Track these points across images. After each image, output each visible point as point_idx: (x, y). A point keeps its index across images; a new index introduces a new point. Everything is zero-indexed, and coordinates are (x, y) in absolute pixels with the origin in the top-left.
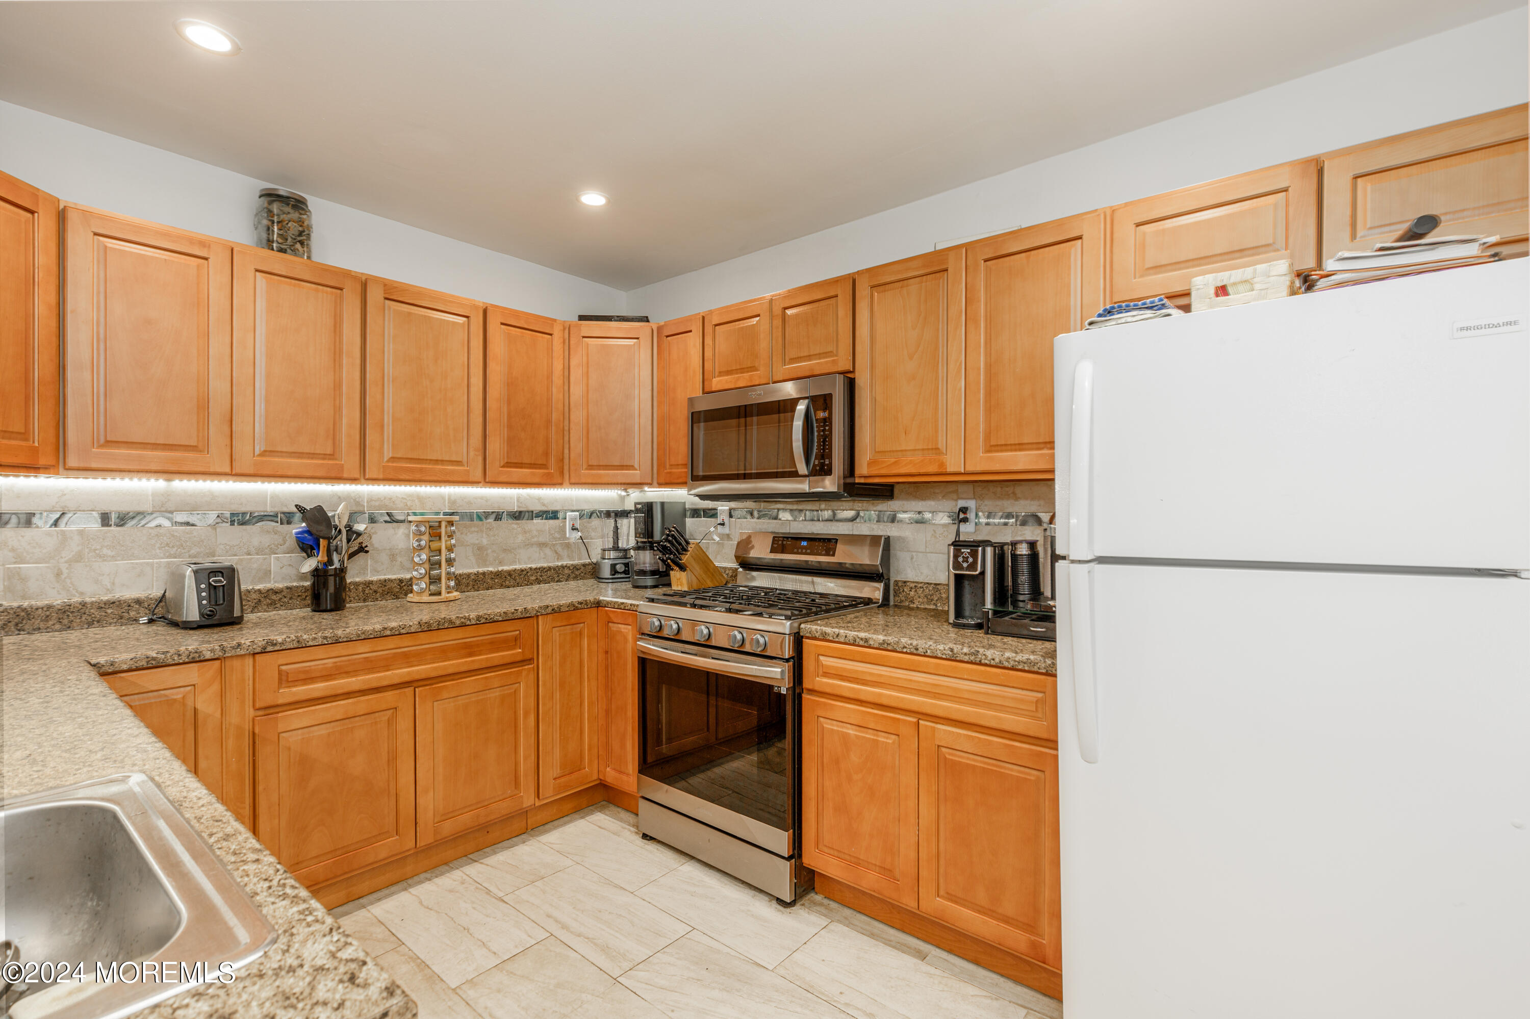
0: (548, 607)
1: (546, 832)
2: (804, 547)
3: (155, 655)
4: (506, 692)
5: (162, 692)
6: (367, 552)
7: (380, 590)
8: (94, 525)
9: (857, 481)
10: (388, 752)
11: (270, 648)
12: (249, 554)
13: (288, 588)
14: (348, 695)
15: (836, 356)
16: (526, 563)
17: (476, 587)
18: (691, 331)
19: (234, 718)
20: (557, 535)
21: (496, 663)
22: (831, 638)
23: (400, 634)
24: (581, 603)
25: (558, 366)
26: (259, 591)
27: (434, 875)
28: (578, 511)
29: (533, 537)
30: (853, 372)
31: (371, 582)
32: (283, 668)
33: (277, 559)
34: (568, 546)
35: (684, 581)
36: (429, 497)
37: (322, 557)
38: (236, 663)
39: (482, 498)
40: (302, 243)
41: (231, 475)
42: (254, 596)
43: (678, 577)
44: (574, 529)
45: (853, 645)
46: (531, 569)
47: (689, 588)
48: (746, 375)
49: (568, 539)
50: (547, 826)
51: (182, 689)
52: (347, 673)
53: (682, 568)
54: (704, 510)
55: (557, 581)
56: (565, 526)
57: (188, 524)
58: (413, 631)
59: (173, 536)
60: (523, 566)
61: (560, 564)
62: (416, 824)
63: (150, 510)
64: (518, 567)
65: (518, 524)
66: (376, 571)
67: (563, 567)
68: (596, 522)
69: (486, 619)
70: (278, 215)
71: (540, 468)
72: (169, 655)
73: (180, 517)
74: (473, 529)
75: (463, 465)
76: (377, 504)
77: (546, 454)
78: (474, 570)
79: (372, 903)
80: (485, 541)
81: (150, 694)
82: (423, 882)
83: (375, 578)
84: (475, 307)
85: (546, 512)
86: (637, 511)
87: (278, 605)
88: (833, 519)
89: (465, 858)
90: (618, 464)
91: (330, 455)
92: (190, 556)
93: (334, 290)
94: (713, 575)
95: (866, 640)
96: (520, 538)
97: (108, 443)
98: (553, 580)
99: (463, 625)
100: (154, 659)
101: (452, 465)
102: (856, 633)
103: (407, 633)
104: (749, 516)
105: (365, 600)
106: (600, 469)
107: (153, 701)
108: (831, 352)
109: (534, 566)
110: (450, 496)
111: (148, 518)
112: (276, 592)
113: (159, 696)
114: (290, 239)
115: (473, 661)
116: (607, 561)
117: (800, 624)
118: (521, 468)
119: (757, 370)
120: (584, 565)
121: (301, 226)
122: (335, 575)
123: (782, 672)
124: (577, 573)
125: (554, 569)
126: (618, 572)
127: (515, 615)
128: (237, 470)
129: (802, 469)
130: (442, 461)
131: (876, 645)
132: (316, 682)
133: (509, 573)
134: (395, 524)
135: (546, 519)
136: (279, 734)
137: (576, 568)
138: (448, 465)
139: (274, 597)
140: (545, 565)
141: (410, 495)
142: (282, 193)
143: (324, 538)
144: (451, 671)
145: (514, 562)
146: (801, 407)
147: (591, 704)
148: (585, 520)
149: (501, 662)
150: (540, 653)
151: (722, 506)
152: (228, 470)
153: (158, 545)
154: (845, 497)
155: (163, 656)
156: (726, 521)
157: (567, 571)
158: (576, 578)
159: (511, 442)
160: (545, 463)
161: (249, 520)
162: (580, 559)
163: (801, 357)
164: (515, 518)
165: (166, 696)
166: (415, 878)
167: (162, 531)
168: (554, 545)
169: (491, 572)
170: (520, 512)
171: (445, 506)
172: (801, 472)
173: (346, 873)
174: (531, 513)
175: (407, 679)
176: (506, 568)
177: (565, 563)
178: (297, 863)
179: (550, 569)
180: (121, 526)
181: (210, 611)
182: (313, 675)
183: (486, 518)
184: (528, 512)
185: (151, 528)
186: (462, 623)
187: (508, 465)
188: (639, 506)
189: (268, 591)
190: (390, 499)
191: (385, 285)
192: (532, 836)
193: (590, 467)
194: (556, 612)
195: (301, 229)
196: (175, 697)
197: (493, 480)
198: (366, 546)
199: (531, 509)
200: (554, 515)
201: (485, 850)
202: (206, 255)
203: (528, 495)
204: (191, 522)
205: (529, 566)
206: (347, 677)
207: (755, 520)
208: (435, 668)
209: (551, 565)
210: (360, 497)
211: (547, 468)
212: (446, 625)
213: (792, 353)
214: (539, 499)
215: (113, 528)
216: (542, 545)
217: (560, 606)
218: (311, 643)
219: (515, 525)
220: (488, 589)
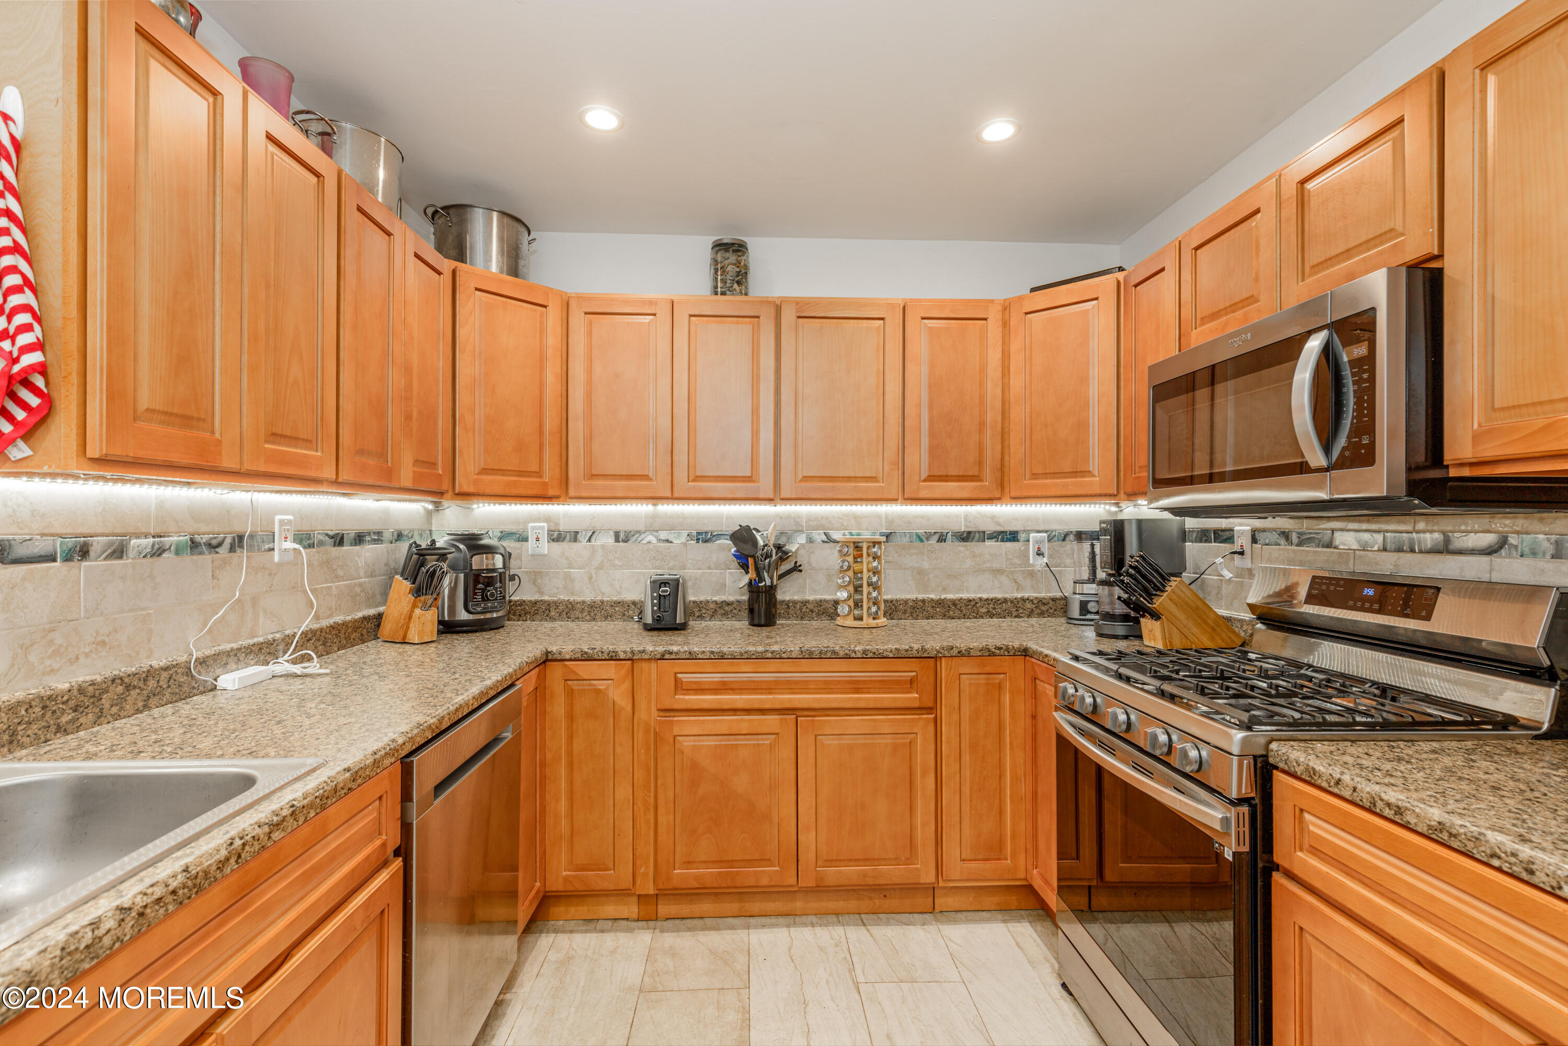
0: (952, 648)
1: (955, 922)
2: (1367, 599)
3: (586, 650)
4: (900, 741)
5: (592, 682)
6: (801, 571)
7: (816, 610)
8: (610, 540)
9: (1453, 473)
10: (770, 778)
11: (667, 656)
12: (710, 569)
13: (738, 601)
14: (735, 711)
15: (1402, 234)
16: (975, 592)
17: (914, 615)
18: (1163, 270)
19: (642, 714)
20: (1017, 561)
21: (886, 705)
22: (1324, 785)
23: (781, 658)
24: (1000, 649)
25: (994, 356)
26: (716, 602)
27: (820, 922)
28: (1046, 532)
29: (984, 562)
30: (1440, 257)
31: (807, 602)
32: (679, 675)
33: (731, 574)
34: (1032, 574)
35: (1158, 634)
36: (865, 516)
37: (752, 574)
38: (645, 665)
39: (922, 517)
40: (739, 283)
41: (672, 499)
42: (712, 606)
43: (1150, 627)
44: (1040, 553)
45: (1369, 810)
46: (981, 599)
47: (1165, 645)
48: (1239, 314)
49: (1033, 565)
50: (959, 915)
51: (605, 682)
52: (732, 689)
53: (1156, 616)
54: (1216, 532)
55: (1016, 617)
56: (1027, 549)
57: (667, 541)
58: (794, 656)
59: (658, 551)
60: (971, 596)
61: (1019, 596)
62: (798, 861)
63: (643, 529)
64: (965, 596)
65: (965, 546)
66: (814, 591)
67: (1024, 600)
68: (1071, 545)
69: (874, 653)
70: (721, 262)
71: (971, 481)
72: (596, 651)
73: (663, 535)
74: (912, 551)
75: (878, 481)
76: (815, 523)
77: (980, 463)
78: (913, 596)
79: (756, 927)
80: (926, 565)
81: (585, 682)
82: (806, 926)
83: (811, 598)
84: (891, 306)
85: (1003, 532)
86: (1104, 531)
87: (730, 616)
88: (1445, 549)
89: (857, 916)
90: (1070, 470)
91: (749, 477)
92: (669, 569)
93: (752, 319)
94: (1213, 629)
95: (1399, 811)
96: (968, 563)
97: (593, 476)
98: (1010, 614)
99: (847, 657)
100: (586, 653)
101: (866, 482)
102: (1377, 788)
103: (788, 658)
104: (1283, 541)
105: (802, 619)
106: (1046, 478)
107: (586, 688)
108: (1392, 230)
109: (985, 596)
110: (887, 516)
111: (643, 536)
112: (728, 604)
113: (590, 685)
114: (729, 281)
115: (858, 699)
116: (1077, 596)
117: (1270, 742)
118: (947, 481)
119: (1257, 301)
120: (1054, 600)
121: (738, 267)
122: (766, 592)
123: (1225, 821)
124: (1043, 608)
125: (1012, 602)
126: (1091, 613)
127: (909, 653)
128: (676, 495)
129: (1316, 458)
130: (855, 477)
131: (1422, 828)
132: (707, 694)
133: (954, 603)
134: (832, 544)
135: (1002, 541)
136: (675, 736)
137: (1041, 602)
138: (861, 482)
139: (727, 608)
140: (1000, 596)
141: (846, 515)
142: (725, 241)
143: (751, 556)
144: (834, 705)
145: (960, 590)
146: (1315, 344)
147: (1015, 779)
148: (1056, 544)
149: (893, 705)
150: (943, 702)
151: (1241, 525)
152: (669, 495)
153: (648, 558)
154: (1417, 507)
155: (591, 652)
156: (1247, 549)
157: (1029, 605)
158: (1042, 614)
159: (935, 451)
160: (977, 474)
161: (710, 538)
162: (1049, 591)
163: (1330, 259)
164: (963, 539)
165: (594, 685)
166: (804, 917)
167: (651, 546)
168: (1012, 573)
169: (932, 600)
170: (969, 533)
171: (882, 526)
172: (1313, 464)
173: (729, 887)
174: (982, 534)
175: (788, 706)
176: (950, 596)
177: (1026, 595)
178: (689, 862)
179: (1005, 601)
180: (626, 542)
181: (658, 616)
182: (703, 687)
183: (928, 539)
184: (979, 532)
185: (644, 544)
186: (847, 654)
187: (931, 478)
188: (1104, 525)
189: (722, 602)
190: (827, 519)
191: (797, 303)
192: (937, 920)
193: (1035, 476)
194: (963, 656)
195: (738, 270)
196: (600, 687)
197: (913, 496)
198: (800, 566)
199: (982, 529)
200: (1013, 536)
201: (881, 916)
202: (654, 312)
203: (979, 513)
204: (670, 540)
205: (979, 596)
206: (734, 694)
207: (1294, 547)
208: (816, 700)
209: (1008, 596)
210: (799, 517)
211: (981, 481)
212: (829, 655)
213: (1315, 255)
214: (993, 517)
215: (621, 544)
216: (997, 572)
217: (969, 650)
218: (700, 656)
219: (961, 547)
220: (928, 618)
